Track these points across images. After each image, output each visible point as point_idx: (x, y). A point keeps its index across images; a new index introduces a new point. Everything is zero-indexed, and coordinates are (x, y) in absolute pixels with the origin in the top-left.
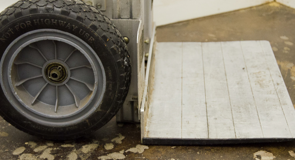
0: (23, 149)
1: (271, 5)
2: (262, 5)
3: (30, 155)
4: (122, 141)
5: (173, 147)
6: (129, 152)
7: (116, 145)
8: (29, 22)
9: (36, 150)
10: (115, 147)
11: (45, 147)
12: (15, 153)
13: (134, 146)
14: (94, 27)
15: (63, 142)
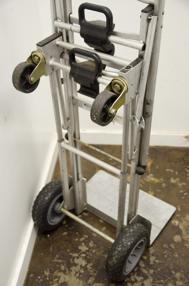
3: (135, 284)
6: (153, 254)
9: (133, 280)
11: (132, 277)
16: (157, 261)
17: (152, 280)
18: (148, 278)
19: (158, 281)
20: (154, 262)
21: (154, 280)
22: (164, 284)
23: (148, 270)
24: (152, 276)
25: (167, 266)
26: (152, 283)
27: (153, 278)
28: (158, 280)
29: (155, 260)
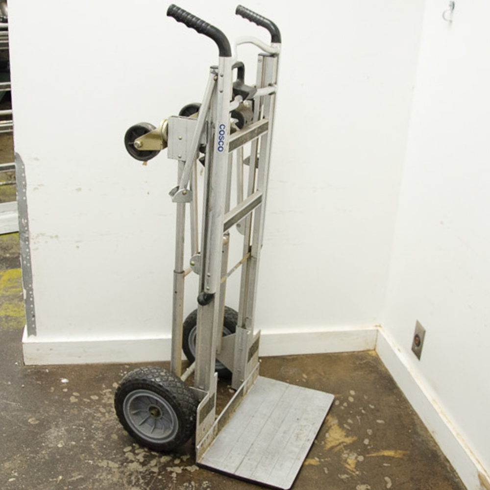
0: (130, 448)
1: (370, 353)
2: (363, 351)
3: (132, 454)
4: (188, 459)
5: (213, 473)
6: (186, 469)
7: (182, 461)
8: (141, 386)
9: (137, 452)
10: (180, 463)
11: (142, 450)
12: (125, 450)
13: (191, 465)
14: (174, 397)
15: (154, 450)
16: (174, 475)
17: (141, 470)
18: (143, 466)
19: (140, 477)
20: (171, 472)
21: (141, 472)
22: (137, 483)
23: (156, 465)
24: (146, 471)
25: (168, 486)
26: (137, 471)
27: (144, 471)
28: (142, 477)
29: (177, 473)
